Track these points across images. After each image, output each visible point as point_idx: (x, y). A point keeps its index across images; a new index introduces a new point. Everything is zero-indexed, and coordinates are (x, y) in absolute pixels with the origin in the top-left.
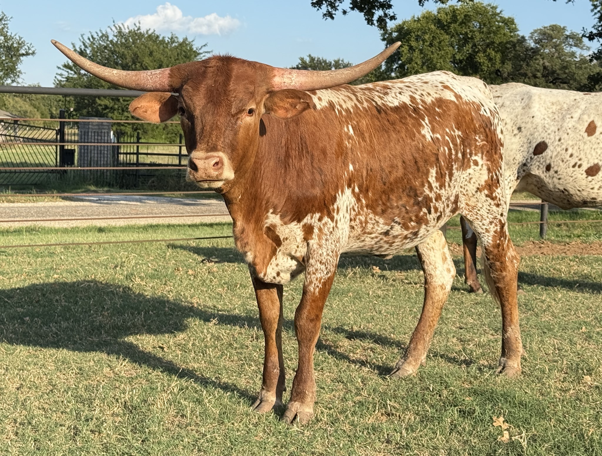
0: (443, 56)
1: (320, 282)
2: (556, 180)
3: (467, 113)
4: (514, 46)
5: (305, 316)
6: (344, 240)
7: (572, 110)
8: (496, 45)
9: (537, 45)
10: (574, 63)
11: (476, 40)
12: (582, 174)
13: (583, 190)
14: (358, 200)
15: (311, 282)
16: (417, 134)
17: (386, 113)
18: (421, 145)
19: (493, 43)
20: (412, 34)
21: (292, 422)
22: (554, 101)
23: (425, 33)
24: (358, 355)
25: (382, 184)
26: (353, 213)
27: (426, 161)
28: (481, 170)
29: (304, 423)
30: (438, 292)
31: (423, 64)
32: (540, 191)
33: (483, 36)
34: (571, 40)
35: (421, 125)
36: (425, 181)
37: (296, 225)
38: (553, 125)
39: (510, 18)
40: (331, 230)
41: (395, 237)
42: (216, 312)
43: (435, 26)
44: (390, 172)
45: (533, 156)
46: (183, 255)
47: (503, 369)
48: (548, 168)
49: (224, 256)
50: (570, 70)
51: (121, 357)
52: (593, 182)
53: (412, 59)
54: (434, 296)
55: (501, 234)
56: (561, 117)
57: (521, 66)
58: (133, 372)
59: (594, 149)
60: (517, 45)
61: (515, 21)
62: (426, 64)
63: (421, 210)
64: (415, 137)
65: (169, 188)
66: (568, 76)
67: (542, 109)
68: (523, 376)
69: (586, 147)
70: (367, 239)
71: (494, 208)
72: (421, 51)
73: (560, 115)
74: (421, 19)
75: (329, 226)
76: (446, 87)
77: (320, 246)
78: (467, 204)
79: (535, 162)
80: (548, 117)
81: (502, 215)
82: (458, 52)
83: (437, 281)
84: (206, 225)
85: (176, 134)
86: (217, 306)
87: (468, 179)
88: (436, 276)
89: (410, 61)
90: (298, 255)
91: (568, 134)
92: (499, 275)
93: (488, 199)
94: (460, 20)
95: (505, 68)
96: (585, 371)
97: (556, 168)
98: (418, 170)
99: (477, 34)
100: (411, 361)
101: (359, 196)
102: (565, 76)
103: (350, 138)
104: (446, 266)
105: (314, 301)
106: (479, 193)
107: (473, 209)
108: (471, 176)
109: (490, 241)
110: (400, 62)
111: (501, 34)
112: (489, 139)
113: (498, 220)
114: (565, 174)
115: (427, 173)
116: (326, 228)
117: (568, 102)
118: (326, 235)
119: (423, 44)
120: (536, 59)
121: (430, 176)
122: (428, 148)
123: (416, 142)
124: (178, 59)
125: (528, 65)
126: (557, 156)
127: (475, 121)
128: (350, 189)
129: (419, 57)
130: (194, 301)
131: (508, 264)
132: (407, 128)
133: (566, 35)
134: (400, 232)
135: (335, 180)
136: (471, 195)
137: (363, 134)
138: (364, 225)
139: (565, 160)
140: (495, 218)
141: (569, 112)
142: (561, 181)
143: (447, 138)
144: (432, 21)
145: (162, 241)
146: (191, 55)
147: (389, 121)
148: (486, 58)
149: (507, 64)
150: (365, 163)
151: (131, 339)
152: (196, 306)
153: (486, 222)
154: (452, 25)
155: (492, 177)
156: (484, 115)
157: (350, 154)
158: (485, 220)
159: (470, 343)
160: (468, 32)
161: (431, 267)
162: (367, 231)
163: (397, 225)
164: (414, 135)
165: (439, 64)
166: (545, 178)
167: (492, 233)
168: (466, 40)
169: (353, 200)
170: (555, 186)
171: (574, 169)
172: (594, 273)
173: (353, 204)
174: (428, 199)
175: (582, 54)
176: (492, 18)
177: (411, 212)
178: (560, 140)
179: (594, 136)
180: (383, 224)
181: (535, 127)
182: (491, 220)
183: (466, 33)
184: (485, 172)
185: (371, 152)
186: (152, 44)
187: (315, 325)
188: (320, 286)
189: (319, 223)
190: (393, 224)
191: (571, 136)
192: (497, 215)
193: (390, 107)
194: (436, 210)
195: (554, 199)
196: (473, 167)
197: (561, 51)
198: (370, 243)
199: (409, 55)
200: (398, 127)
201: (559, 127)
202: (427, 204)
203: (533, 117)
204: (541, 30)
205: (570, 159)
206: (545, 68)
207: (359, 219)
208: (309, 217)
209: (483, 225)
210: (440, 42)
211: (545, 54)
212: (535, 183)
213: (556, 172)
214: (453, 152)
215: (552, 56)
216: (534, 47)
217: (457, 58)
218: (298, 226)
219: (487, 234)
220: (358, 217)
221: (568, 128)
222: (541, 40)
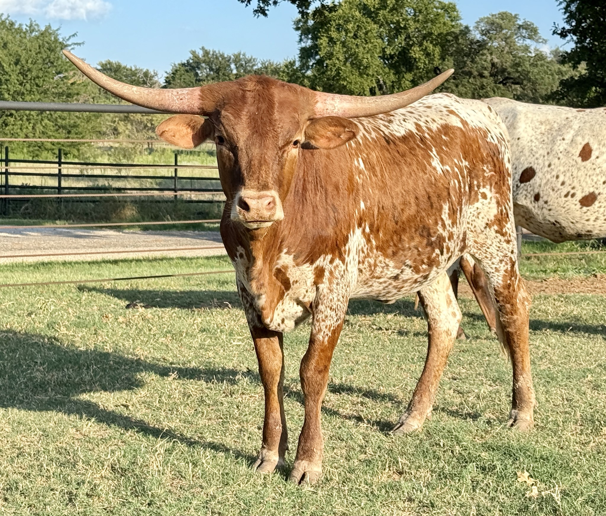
0: (370, 50)
1: (329, 330)
2: (545, 211)
3: (474, 140)
4: (456, 38)
5: (313, 367)
6: (353, 284)
7: (564, 131)
8: (434, 37)
9: (484, 37)
10: (527, 59)
11: (410, 31)
12: (576, 205)
13: (577, 222)
14: (369, 241)
15: (320, 330)
16: (428, 166)
17: (394, 143)
18: (433, 178)
19: (431, 34)
20: (332, 23)
21: (300, 483)
22: (543, 120)
23: (347, 21)
24: (347, 410)
25: (394, 224)
26: (362, 255)
27: (439, 196)
28: (489, 203)
29: (314, 483)
30: (443, 339)
31: (347, 59)
32: (528, 222)
33: (418, 26)
34: (524, 31)
35: (430, 156)
36: (438, 218)
37: (308, 267)
38: (542, 148)
39: (451, 4)
40: (342, 273)
41: (405, 281)
42: (168, 365)
43: (360, 12)
44: (402, 210)
45: (519, 184)
46: (102, 299)
47: (514, 422)
48: (537, 198)
49: (150, 300)
50: (524, 68)
51: (84, 416)
52: (588, 213)
53: (332, 54)
54: (439, 343)
55: (512, 273)
56: (550, 139)
57: (465, 62)
58: (102, 432)
59: (590, 176)
60: (460, 37)
61: (457, 7)
62: (350, 60)
63: (434, 251)
64: (426, 169)
65: (47, 216)
66: (521, 75)
67: (529, 130)
68: (535, 429)
69: (579, 174)
70: (374, 284)
71: (505, 245)
72: (344, 44)
73: (550, 136)
74: (343, 4)
75: (340, 269)
76: (452, 112)
77: (331, 291)
78: (475, 242)
79: (521, 191)
80: (536, 139)
81: (512, 252)
82: (388, 45)
83: (442, 326)
84: (109, 262)
85: (39, 147)
86: (167, 358)
87: (476, 214)
88: (441, 321)
89: (330, 56)
90: (306, 300)
91: (559, 159)
92: (510, 318)
93: (498, 235)
94: (391, 6)
95: (446, 65)
96: (602, 422)
97: (545, 198)
98: (432, 206)
99: (411, 23)
100: (415, 415)
101: (369, 236)
102: (517, 75)
103: (360, 172)
104: (451, 310)
105: (322, 351)
106: (488, 229)
107: (482, 246)
108: (479, 211)
109: (500, 282)
110: (318, 57)
111: (440, 23)
112: (497, 169)
113: (508, 258)
114: (556, 205)
115: (440, 209)
116: (337, 271)
117: (559, 121)
118: (337, 278)
119: (346, 36)
120: (483, 55)
121: (443, 213)
122: (440, 182)
123: (428, 175)
124: (39, 53)
125: (473, 61)
126: (546, 184)
127: (482, 150)
128: (361, 229)
129: (341, 50)
130: (139, 352)
131: (519, 306)
132: (417, 160)
133: (518, 24)
134: (410, 276)
135: (347, 218)
136: (479, 231)
137: (374, 168)
138: (373, 267)
139: (556, 189)
140: (505, 256)
141: (560, 133)
142: (551, 213)
143: (456, 170)
144: (357, 6)
145: (71, 282)
146: (56, 47)
147: (399, 153)
148: (422, 53)
149: (448, 61)
150: (376, 200)
151: (85, 397)
152: (142, 358)
153: (496, 260)
154: (381, 12)
155: (502, 211)
156: (491, 143)
157: (361, 190)
158: (495, 258)
159: (470, 395)
160: (401, 20)
161: (435, 311)
162: (376, 275)
163: (408, 269)
164: (425, 167)
165: (365, 60)
166: (533, 209)
167: (502, 272)
168: (398, 30)
169: (363, 241)
170: (545, 217)
171: (566, 199)
172: (585, 315)
173: (363, 245)
174: (441, 239)
175: (538, 48)
176: (429, 4)
177: (423, 254)
178: (549, 166)
179: (589, 160)
180: (393, 268)
181: (520, 150)
182: (501, 258)
183: (398, 22)
184: (494, 205)
185: (383, 188)
186: (6, 33)
187: (324, 377)
188: (330, 334)
189: (330, 266)
190: (404, 267)
191: (562, 162)
192: (507, 252)
193: (399, 138)
194: (448, 249)
195: (544, 232)
196: (481, 200)
197: (512, 44)
198: (377, 289)
199: (329, 49)
200: (408, 160)
201: (549, 150)
202: (440, 245)
203: (519, 139)
204: (488, 18)
205: (562, 187)
206: (493, 65)
207: (368, 262)
208: (321, 258)
209: (493, 263)
210: (366, 33)
211: (493, 49)
212: (522, 214)
213: (546, 202)
214: (462, 185)
215: (502, 51)
216: (480, 39)
217: (388, 52)
218: (310, 269)
219: (497, 273)
220: (366, 259)
221: (558, 152)
222: (488, 31)
